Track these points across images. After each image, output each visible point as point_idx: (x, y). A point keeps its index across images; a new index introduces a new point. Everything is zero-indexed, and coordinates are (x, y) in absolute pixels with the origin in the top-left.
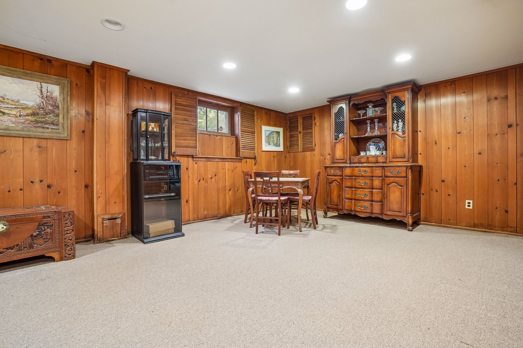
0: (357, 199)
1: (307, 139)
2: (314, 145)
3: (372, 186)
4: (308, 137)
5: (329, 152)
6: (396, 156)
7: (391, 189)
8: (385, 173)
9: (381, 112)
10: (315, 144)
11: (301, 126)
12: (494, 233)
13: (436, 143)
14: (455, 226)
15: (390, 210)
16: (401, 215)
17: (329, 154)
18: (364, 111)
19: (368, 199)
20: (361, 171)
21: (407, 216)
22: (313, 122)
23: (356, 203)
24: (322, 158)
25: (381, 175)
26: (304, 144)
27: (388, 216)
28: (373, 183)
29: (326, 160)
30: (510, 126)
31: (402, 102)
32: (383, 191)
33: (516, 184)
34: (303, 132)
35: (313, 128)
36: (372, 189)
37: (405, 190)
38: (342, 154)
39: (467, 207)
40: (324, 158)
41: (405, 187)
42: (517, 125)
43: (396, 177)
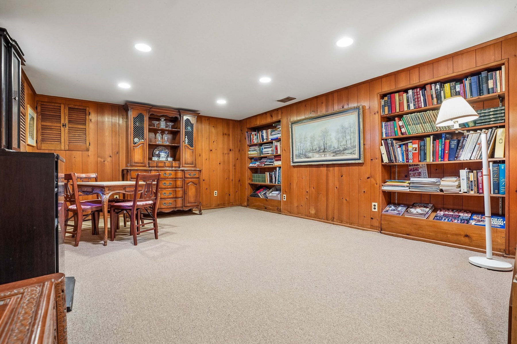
0: (162, 198)
1: (77, 135)
2: (88, 144)
3: (176, 185)
4: (79, 134)
5: (110, 154)
6: (187, 162)
7: (189, 187)
8: (185, 175)
9: (173, 127)
10: (90, 143)
11: (66, 117)
12: (226, 207)
13: (200, 155)
14: (210, 208)
15: (189, 203)
16: (196, 205)
17: (110, 156)
18: (158, 122)
19: (172, 197)
20: (167, 174)
21: (200, 205)
22: (87, 117)
23: (162, 201)
24: (99, 159)
25: (182, 177)
26: (70, 141)
27: (187, 207)
28: (176, 184)
29: (106, 162)
30: (230, 150)
31: (192, 124)
32: (184, 189)
33: (232, 180)
34: (70, 126)
35: (87, 125)
36: (176, 188)
37: (198, 187)
38: (141, 158)
39: (215, 195)
40: (103, 160)
41: (198, 185)
42: (233, 150)
43: (193, 178)
